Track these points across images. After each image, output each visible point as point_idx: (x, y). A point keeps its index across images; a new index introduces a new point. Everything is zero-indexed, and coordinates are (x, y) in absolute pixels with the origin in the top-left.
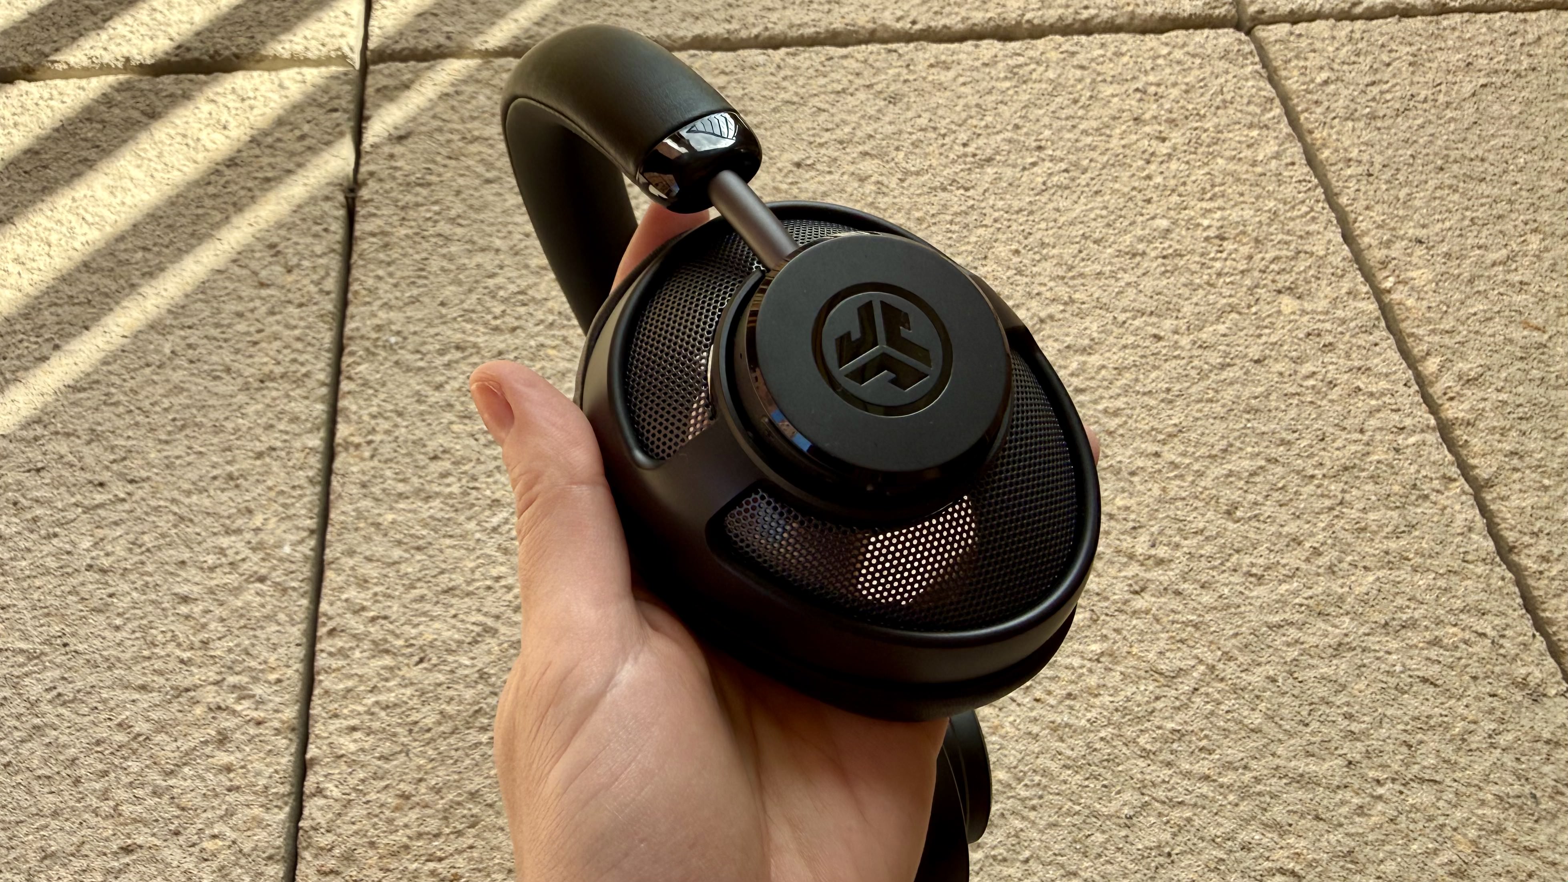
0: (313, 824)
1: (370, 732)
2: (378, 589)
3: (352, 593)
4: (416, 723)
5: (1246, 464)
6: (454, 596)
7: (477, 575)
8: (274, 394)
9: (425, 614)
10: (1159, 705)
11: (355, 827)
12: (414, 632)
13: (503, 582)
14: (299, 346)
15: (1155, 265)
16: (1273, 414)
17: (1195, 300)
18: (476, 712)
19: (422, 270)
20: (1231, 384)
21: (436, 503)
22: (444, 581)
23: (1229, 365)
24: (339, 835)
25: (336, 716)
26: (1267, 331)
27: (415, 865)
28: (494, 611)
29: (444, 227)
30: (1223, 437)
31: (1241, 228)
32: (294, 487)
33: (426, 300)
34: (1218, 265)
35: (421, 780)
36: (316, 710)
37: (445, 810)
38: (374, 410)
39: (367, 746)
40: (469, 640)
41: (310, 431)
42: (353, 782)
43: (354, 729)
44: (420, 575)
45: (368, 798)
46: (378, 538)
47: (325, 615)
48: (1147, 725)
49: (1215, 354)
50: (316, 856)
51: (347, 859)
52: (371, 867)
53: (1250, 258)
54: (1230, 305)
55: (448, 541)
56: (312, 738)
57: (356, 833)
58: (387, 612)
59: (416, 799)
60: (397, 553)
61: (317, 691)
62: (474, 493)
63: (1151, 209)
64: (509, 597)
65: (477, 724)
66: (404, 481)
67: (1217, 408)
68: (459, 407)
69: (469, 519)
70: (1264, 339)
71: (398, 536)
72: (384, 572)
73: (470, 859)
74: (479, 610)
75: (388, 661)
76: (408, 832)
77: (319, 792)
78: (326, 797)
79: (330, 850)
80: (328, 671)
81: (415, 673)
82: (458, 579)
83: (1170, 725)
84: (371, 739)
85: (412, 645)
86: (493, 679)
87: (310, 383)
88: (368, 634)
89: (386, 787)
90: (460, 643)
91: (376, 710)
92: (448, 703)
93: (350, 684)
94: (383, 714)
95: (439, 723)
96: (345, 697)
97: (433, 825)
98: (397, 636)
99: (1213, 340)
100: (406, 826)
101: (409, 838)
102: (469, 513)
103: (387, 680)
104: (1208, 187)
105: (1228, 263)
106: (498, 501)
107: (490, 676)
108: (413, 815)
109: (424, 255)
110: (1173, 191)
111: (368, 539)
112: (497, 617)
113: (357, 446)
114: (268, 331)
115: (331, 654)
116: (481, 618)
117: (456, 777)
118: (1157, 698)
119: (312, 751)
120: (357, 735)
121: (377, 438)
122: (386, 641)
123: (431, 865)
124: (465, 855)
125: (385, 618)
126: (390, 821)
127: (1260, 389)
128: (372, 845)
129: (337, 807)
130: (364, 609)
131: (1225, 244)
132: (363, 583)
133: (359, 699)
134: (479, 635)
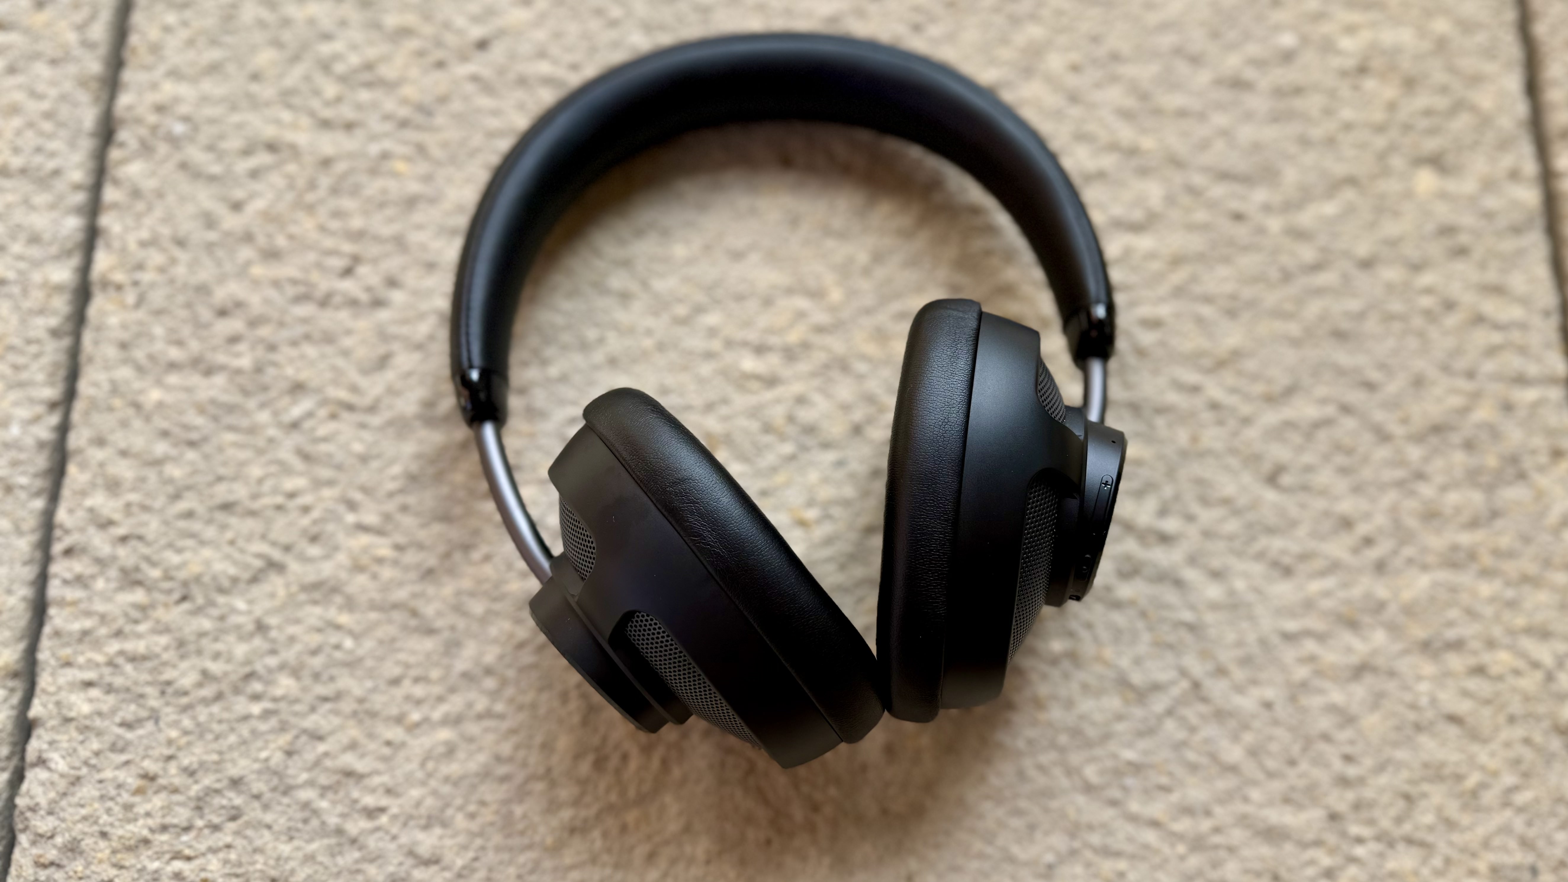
0: (31, 803)
1: (110, 689)
2: (132, 497)
3: (99, 500)
4: (170, 682)
6: (233, 514)
7: (266, 488)
11: (83, 812)
12: (176, 559)
13: (298, 501)
18: (248, 674)
24: (63, 820)
25: (68, 664)
27: (156, 865)
31: (1392, 58)
32: (29, 342)
33: (230, 69)
35: (170, 758)
36: (43, 655)
37: (199, 799)
38: (145, 234)
39: (105, 708)
40: (247, 577)
41: (57, 258)
42: (84, 753)
43: (89, 684)
44: (189, 482)
45: (102, 776)
46: (137, 424)
47: (61, 526)
48: (1097, 752)
49: (1310, 248)
50: (34, 843)
51: (72, 850)
52: (101, 861)
55: (231, 437)
56: (38, 691)
57: (85, 818)
58: (142, 531)
59: (162, 781)
60: (161, 448)
61: (47, 630)
64: (305, 521)
65: (249, 691)
66: (180, 343)
69: (262, 407)
71: (165, 425)
72: (142, 473)
73: (226, 862)
75: (139, 596)
76: (150, 822)
77: (41, 762)
78: (49, 769)
79: (52, 837)
80: (62, 603)
81: (174, 615)
82: (240, 492)
84: (111, 699)
85: (172, 578)
86: (274, 633)
87: (60, 185)
88: (114, 558)
89: (127, 763)
90: (235, 580)
91: (120, 661)
92: (214, 660)
93: (88, 623)
94: (129, 668)
95: (200, 685)
96: (80, 641)
97: (182, 815)
98: (153, 564)
100: (148, 814)
101: (152, 831)
102: (262, 399)
103: (136, 622)
107: (270, 628)
108: (158, 801)
111: (124, 424)
112: (287, 548)
113: (119, 287)
115: (66, 582)
116: (264, 548)
117: (216, 757)
119: (36, 710)
120: (94, 693)
121: (146, 277)
122: (137, 569)
123: (178, 865)
124: (221, 855)
126: (128, 807)
128: (104, 835)
129: (62, 785)
130: (112, 523)
132: (113, 486)
133: (97, 645)
134: (260, 571)
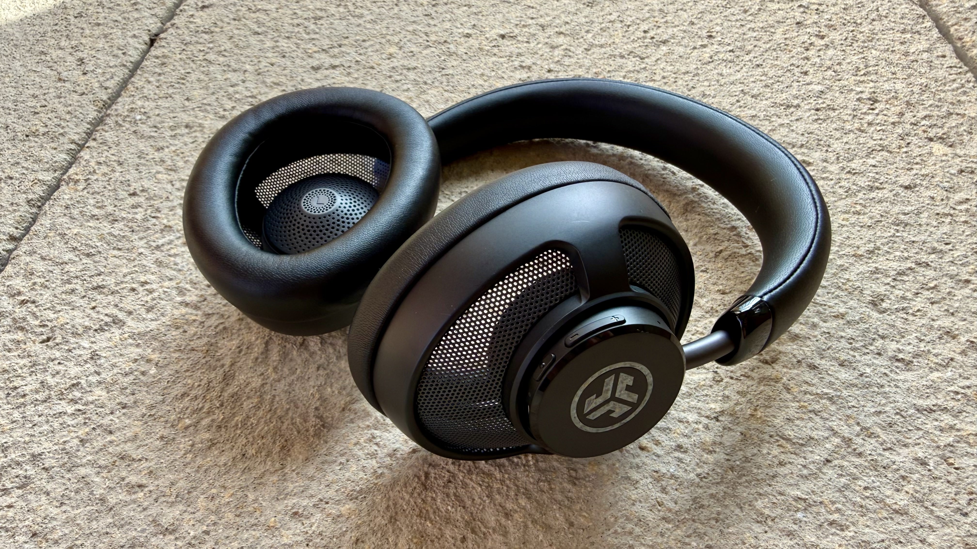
2: (38, 280)
3: (16, 282)
4: (16, 388)
5: (895, 265)
6: (101, 293)
7: (128, 278)
8: (33, 144)
9: (69, 304)
12: (52, 316)
13: (147, 287)
14: (68, 117)
15: (808, 114)
16: (923, 228)
17: (845, 140)
18: (73, 385)
19: (183, 79)
20: (880, 201)
21: (120, 225)
22: (97, 281)
23: (878, 188)
26: (918, 166)
28: (130, 308)
29: (211, 56)
30: (870, 241)
31: (893, 94)
32: (12, 205)
33: (177, 96)
34: (870, 118)
38: (102, 160)
40: (97, 327)
44: (79, 274)
46: (59, 245)
49: (865, 179)
53: (901, 114)
54: (880, 145)
55: (116, 252)
58: (37, 299)
60: (68, 257)
62: (154, 220)
63: (808, 79)
64: (148, 298)
65: (70, 396)
66: (101, 207)
67: (865, 219)
68: (169, 162)
69: (141, 239)
70: (914, 172)
71: (76, 245)
72: (50, 268)
74: (116, 306)
75: (18, 336)
81: (36, 348)
82: (110, 281)
85: (44, 326)
86: (102, 361)
87: (63, 140)
88: (12, 313)
90: (87, 329)
92: (53, 376)
95: (37, 392)
98: (37, 317)
99: (863, 168)
102: (141, 235)
104: (862, 66)
105: (880, 117)
106: (170, 227)
107: (100, 357)
109: (189, 70)
110: (829, 68)
111: (50, 245)
112: (130, 313)
113: (77, 182)
114: (50, 107)
116: (115, 311)
117: (27, 439)
121: (95, 177)
122: (24, 320)
125: (34, 302)
127: (909, 208)
130: (19, 293)
131: (877, 105)
132: (29, 275)
134: (106, 324)
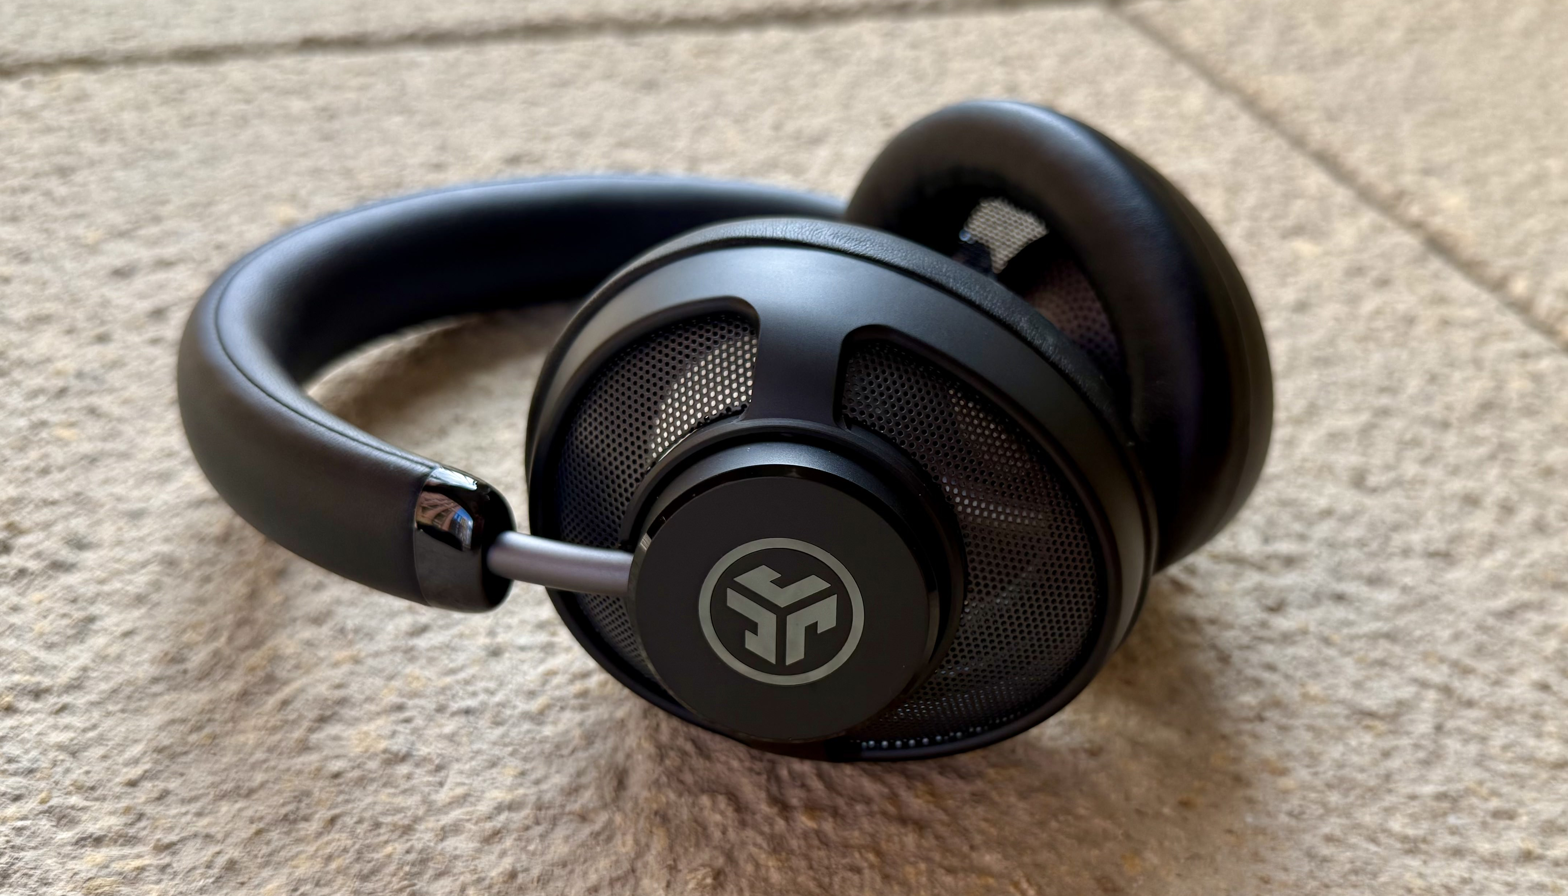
10: (1395, 763)
48: (1389, 800)
83: (1428, 789)
118: (1386, 754)
